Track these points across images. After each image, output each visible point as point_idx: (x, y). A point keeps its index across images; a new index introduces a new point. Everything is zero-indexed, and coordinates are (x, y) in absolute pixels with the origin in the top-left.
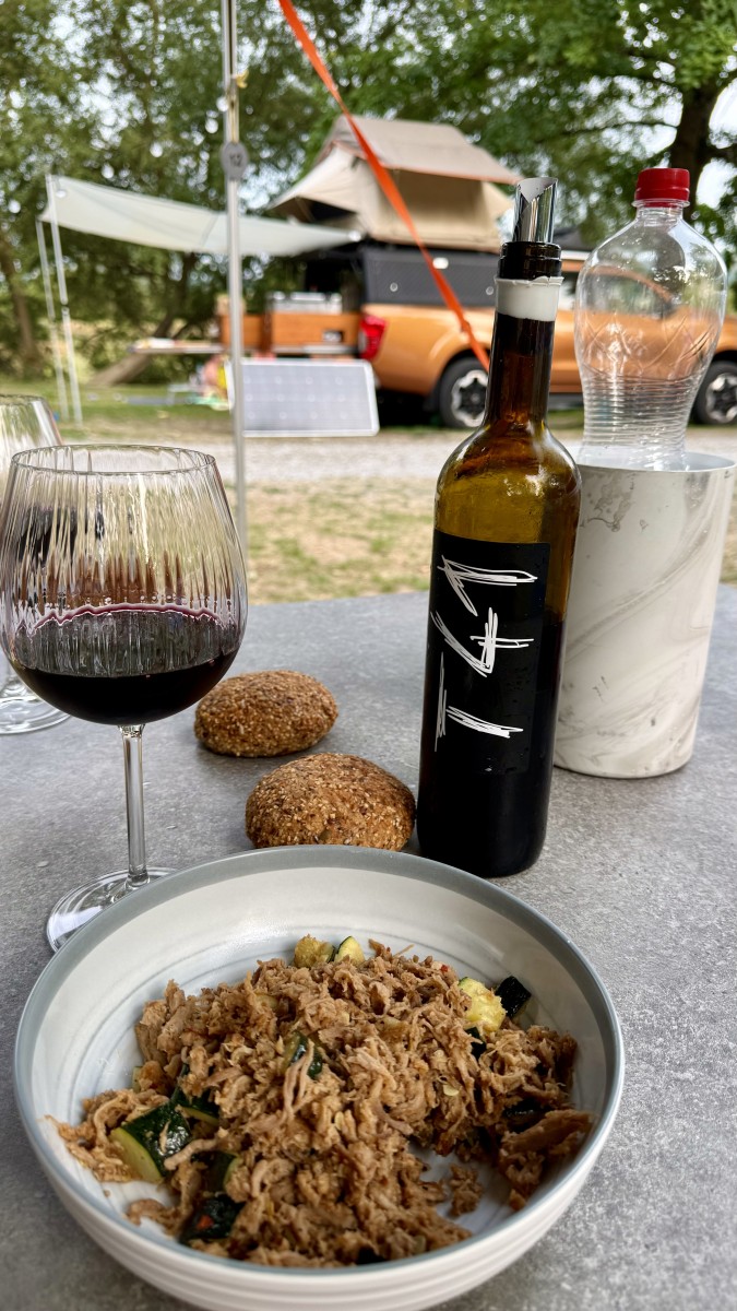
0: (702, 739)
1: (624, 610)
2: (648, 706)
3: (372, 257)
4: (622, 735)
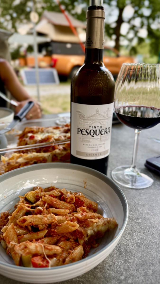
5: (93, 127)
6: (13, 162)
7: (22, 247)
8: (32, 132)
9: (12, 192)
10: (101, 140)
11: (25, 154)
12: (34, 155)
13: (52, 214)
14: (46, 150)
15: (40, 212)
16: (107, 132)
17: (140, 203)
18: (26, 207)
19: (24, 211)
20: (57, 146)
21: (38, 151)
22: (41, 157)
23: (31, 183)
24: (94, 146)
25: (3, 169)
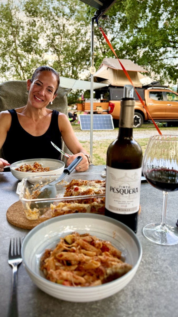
3: (112, 90)
5: (123, 187)
6: (59, 210)
7: (58, 273)
8: (77, 184)
9: (55, 234)
10: (129, 198)
11: (69, 204)
12: (76, 205)
13: (82, 254)
14: (86, 201)
15: (74, 251)
16: (135, 191)
17: (162, 258)
18: (65, 246)
19: (62, 249)
20: (96, 199)
21: (80, 202)
22: (82, 207)
23: (70, 228)
24: (124, 203)
25: (51, 214)
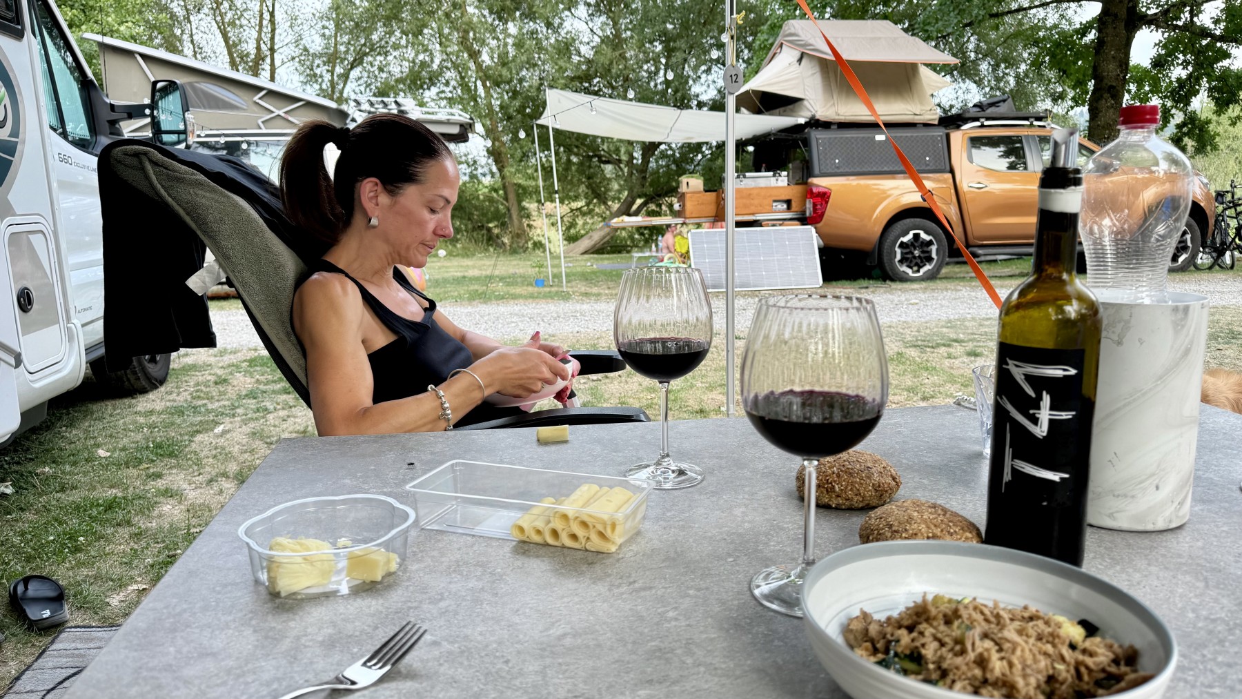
0: (1196, 509)
1: (1129, 403)
2: (1153, 475)
3: (817, 136)
4: (1133, 497)
